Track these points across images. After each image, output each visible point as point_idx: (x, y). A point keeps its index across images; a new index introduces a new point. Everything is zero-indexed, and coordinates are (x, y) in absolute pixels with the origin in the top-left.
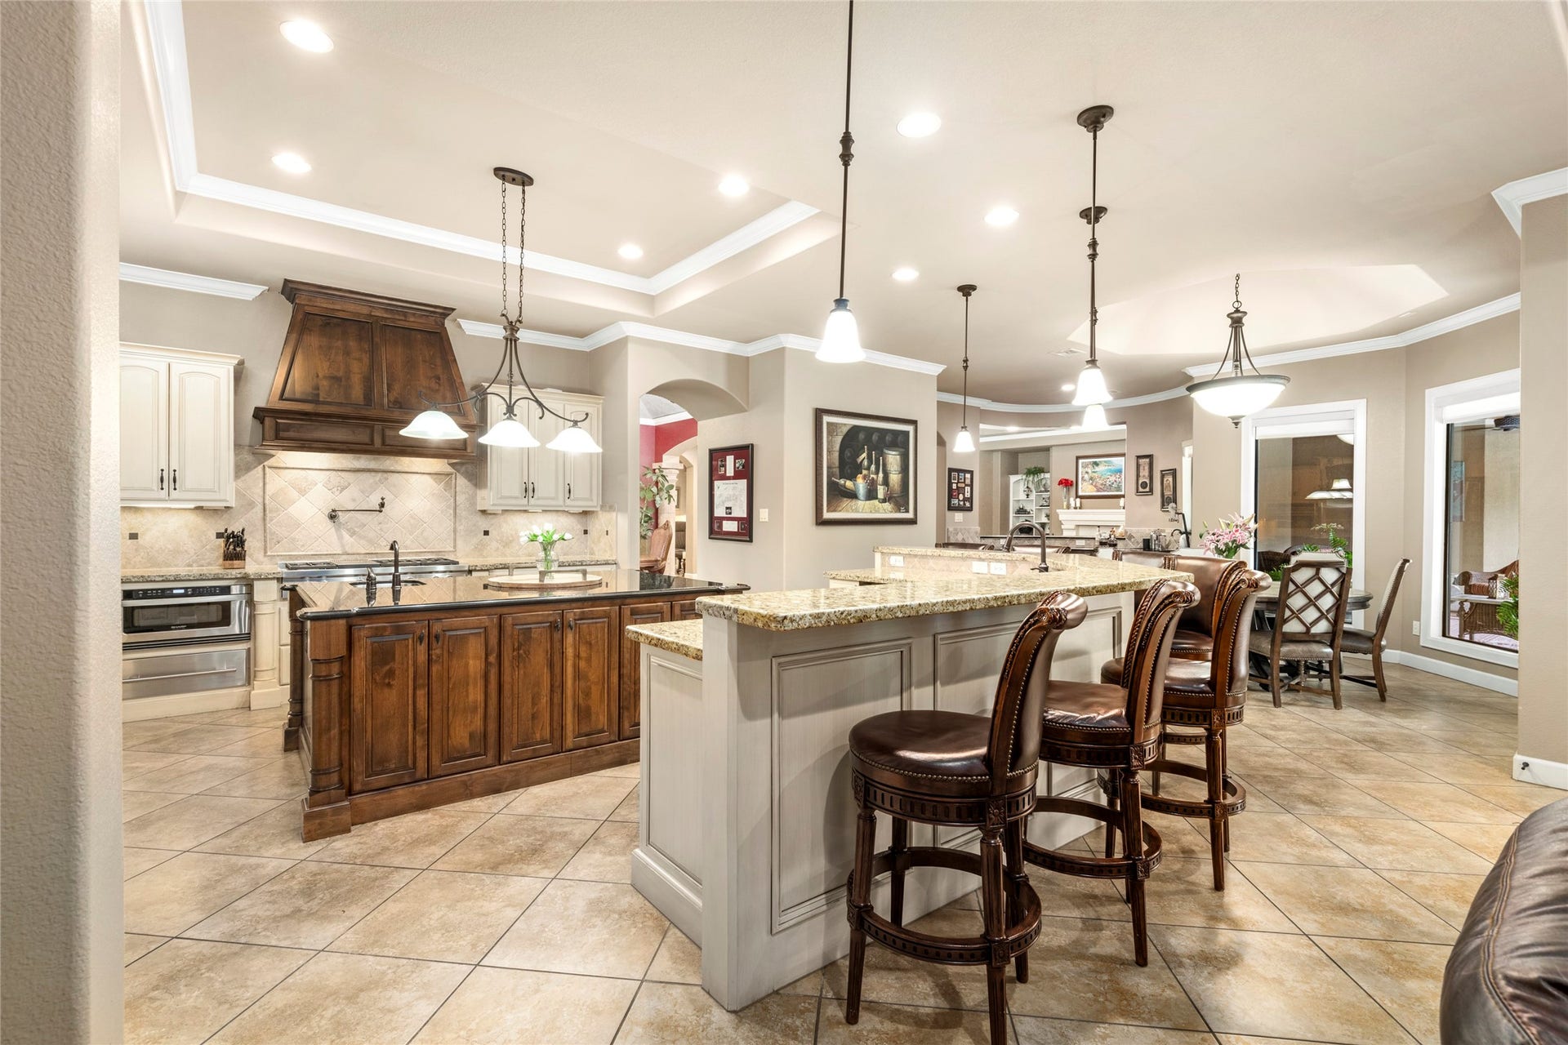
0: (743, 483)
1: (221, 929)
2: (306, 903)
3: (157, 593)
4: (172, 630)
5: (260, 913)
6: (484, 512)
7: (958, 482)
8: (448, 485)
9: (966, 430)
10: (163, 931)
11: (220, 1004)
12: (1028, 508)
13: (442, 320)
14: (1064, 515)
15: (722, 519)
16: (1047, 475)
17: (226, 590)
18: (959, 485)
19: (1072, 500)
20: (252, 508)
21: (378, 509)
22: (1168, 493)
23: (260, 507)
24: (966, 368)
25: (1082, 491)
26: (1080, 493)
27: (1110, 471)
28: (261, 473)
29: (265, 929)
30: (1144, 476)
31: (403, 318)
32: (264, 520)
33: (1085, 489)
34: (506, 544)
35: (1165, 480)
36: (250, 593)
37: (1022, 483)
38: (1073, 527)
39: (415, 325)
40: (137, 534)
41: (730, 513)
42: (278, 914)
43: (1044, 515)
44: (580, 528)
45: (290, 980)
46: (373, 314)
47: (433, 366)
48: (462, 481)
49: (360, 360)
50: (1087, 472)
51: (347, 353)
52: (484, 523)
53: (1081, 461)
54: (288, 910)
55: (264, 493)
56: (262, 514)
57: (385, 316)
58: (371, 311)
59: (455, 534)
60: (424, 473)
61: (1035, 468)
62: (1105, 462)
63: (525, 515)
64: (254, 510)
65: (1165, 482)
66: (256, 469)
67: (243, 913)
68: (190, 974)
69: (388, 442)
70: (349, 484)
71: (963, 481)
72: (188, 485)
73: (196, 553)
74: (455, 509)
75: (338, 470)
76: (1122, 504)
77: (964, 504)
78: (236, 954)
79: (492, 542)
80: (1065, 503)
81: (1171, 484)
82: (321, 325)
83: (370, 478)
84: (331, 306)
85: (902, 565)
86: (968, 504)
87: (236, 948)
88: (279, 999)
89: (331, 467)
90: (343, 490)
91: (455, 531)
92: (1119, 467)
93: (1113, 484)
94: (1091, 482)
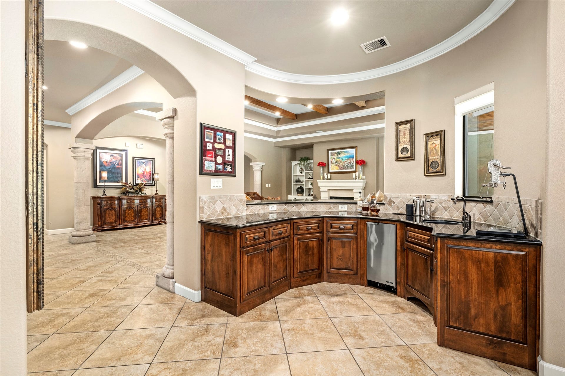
7: (215, 142)
12: (301, 180)
14: (321, 183)
16: (312, 161)
18: (217, 146)
19: (325, 174)
22: (435, 157)
25: (332, 169)
26: (330, 171)
27: (347, 157)
30: (404, 142)
33: (333, 168)
35: (430, 143)
37: (298, 166)
38: (326, 190)
43: (310, 183)
50: (334, 158)
53: (330, 152)
61: (305, 157)
62: (344, 152)
65: (429, 146)
71: (222, 141)
76: (354, 176)
77: (224, 168)
80: (322, 177)
81: (439, 147)
86: (229, 169)
92: (352, 155)
93: (349, 164)
94: (336, 164)
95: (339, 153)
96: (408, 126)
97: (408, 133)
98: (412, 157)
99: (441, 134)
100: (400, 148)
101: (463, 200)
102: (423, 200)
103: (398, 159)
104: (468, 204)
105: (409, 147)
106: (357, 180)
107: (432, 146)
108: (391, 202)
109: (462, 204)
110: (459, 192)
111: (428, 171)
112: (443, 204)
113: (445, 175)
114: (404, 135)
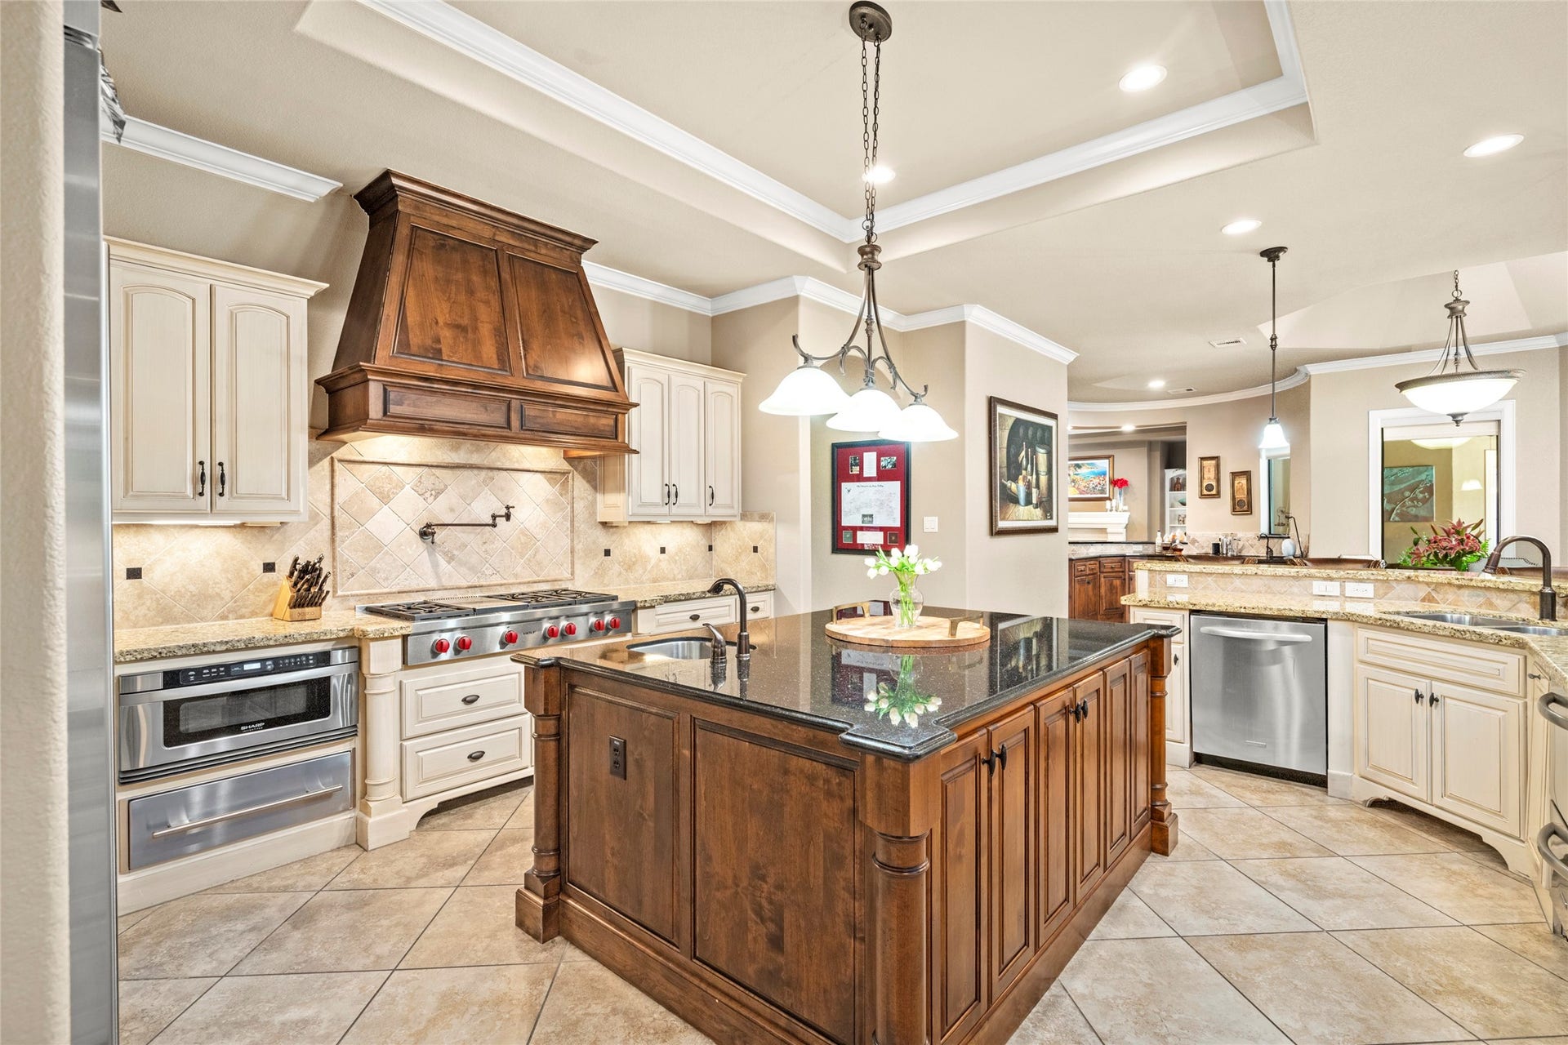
0: (895, 487)
3: (218, 671)
4: (242, 732)
6: (604, 524)
8: (565, 484)
9: (1276, 422)
13: (578, 256)
15: (855, 529)
17: (324, 659)
20: (316, 524)
21: (491, 522)
22: (1241, 495)
23: (327, 522)
24: (1273, 347)
27: (1094, 473)
28: (327, 472)
30: (1209, 479)
31: (533, 248)
32: (333, 541)
34: (630, 566)
35: (1236, 482)
36: (358, 662)
39: (547, 259)
40: (140, 569)
41: (872, 522)
44: (704, 543)
46: (497, 238)
47: (574, 320)
48: (579, 484)
49: (487, 303)
51: (471, 292)
52: (604, 539)
55: (332, 500)
56: (329, 533)
57: (512, 242)
58: (495, 234)
59: (573, 556)
60: (537, 472)
62: (1088, 464)
63: (648, 528)
64: (318, 527)
65: (1236, 484)
66: (321, 463)
69: (528, 425)
70: (446, 487)
72: (243, 488)
73: (232, 598)
74: (572, 521)
75: (432, 466)
76: (1108, 507)
79: (613, 564)
81: (1245, 487)
82: (434, 247)
83: (471, 478)
84: (445, 221)
85: (1187, 585)
89: (424, 462)
90: (438, 494)
91: (572, 552)
92: (1103, 470)
93: (1096, 486)
94: (1073, 484)
95: (1079, 466)
96: (1213, 462)
97: (1213, 470)
98: (1218, 495)
99: (1247, 474)
100: (1205, 485)
101: (1266, 537)
102: (1230, 538)
103: (1202, 496)
104: (1271, 540)
105: (1214, 484)
106: (1114, 512)
107: (1238, 485)
108: (1194, 541)
109: (1266, 540)
110: (1264, 530)
111: (1234, 509)
112: (1250, 542)
113: (1251, 513)
114: (1209, 471)
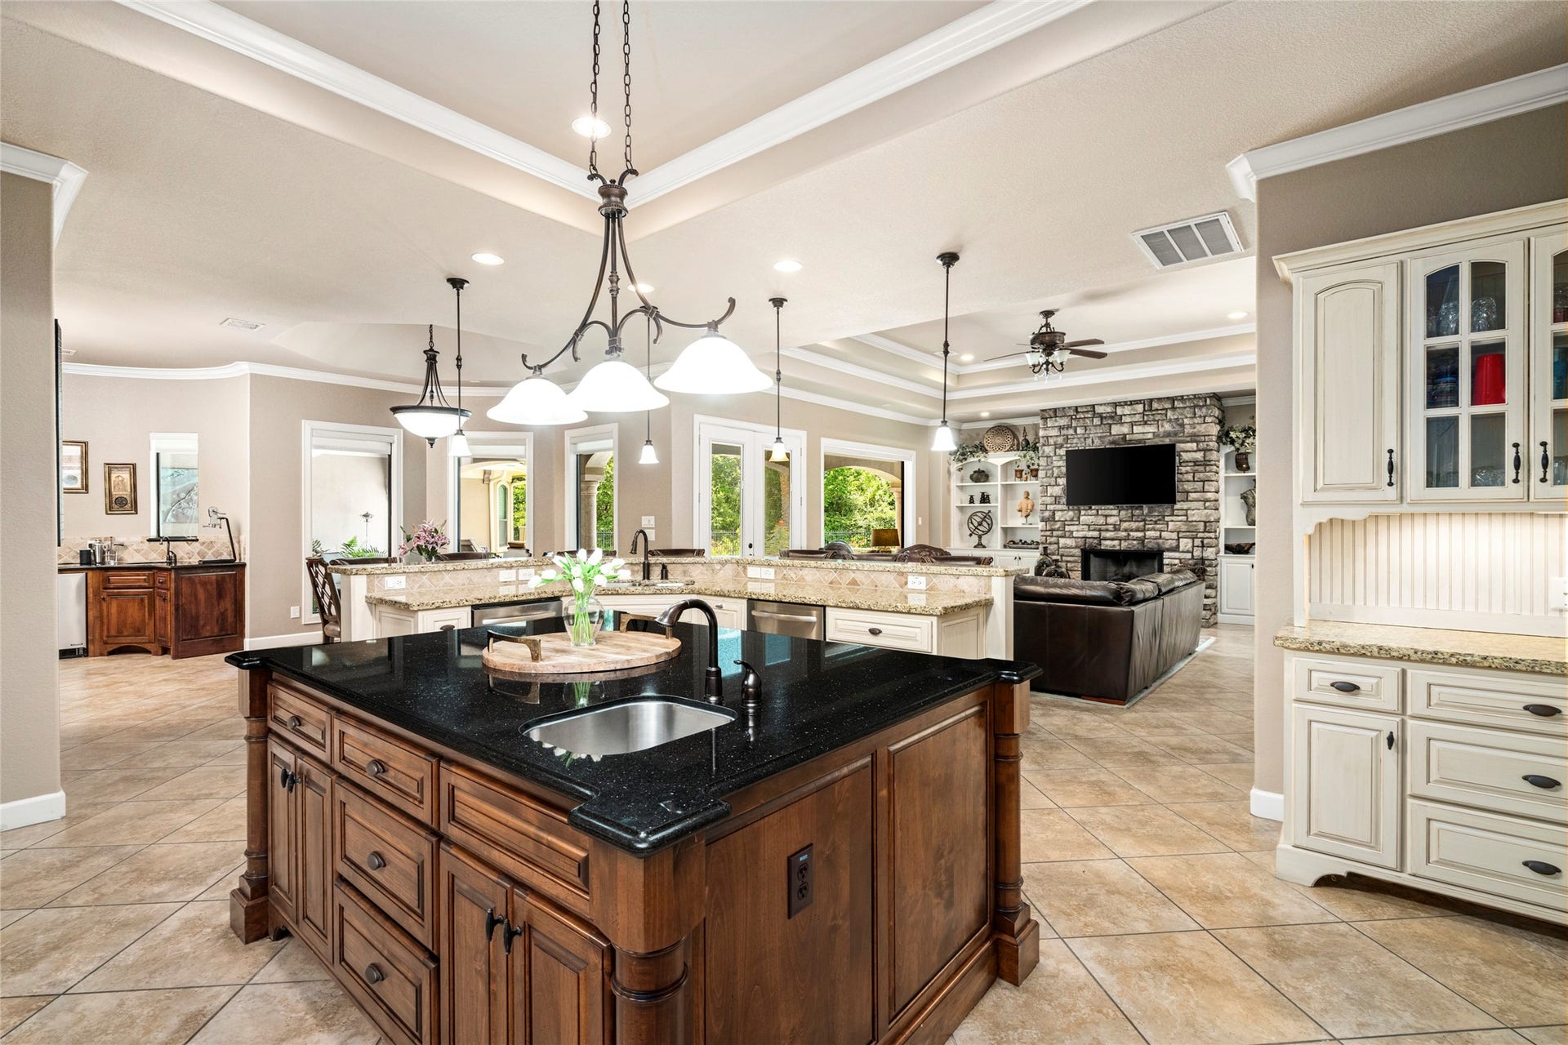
1: (1169, 914)
2: (1099, 894)
5: (1135, 908)
10: (1212, 943)
11: (1193, 865)
22: (122, 492)
29: (1140, 893)
30: (70, 468)
35: (113, 476)
42: (1124, 899)
45: (1149, 854)
54: (1115, 898)
65: (113, 479)
67: (1146, 917)
68: (1204, 894)
78: (1169, 888)
81: (128, 482)
87: (1167, 892)
88: (1162, 850)
96: (78, 448)
97: (76, 457)
98: (86, 488)
99: (130, 467)
102: (107, 543)
105: (78, 475)
107: (117, 479)
111: (111, 508)
113: (137, 513)
